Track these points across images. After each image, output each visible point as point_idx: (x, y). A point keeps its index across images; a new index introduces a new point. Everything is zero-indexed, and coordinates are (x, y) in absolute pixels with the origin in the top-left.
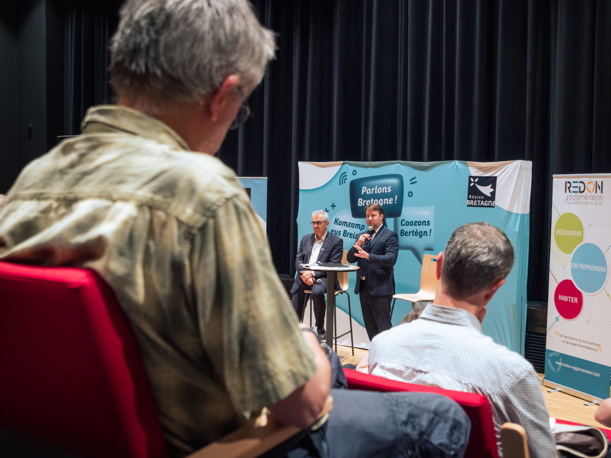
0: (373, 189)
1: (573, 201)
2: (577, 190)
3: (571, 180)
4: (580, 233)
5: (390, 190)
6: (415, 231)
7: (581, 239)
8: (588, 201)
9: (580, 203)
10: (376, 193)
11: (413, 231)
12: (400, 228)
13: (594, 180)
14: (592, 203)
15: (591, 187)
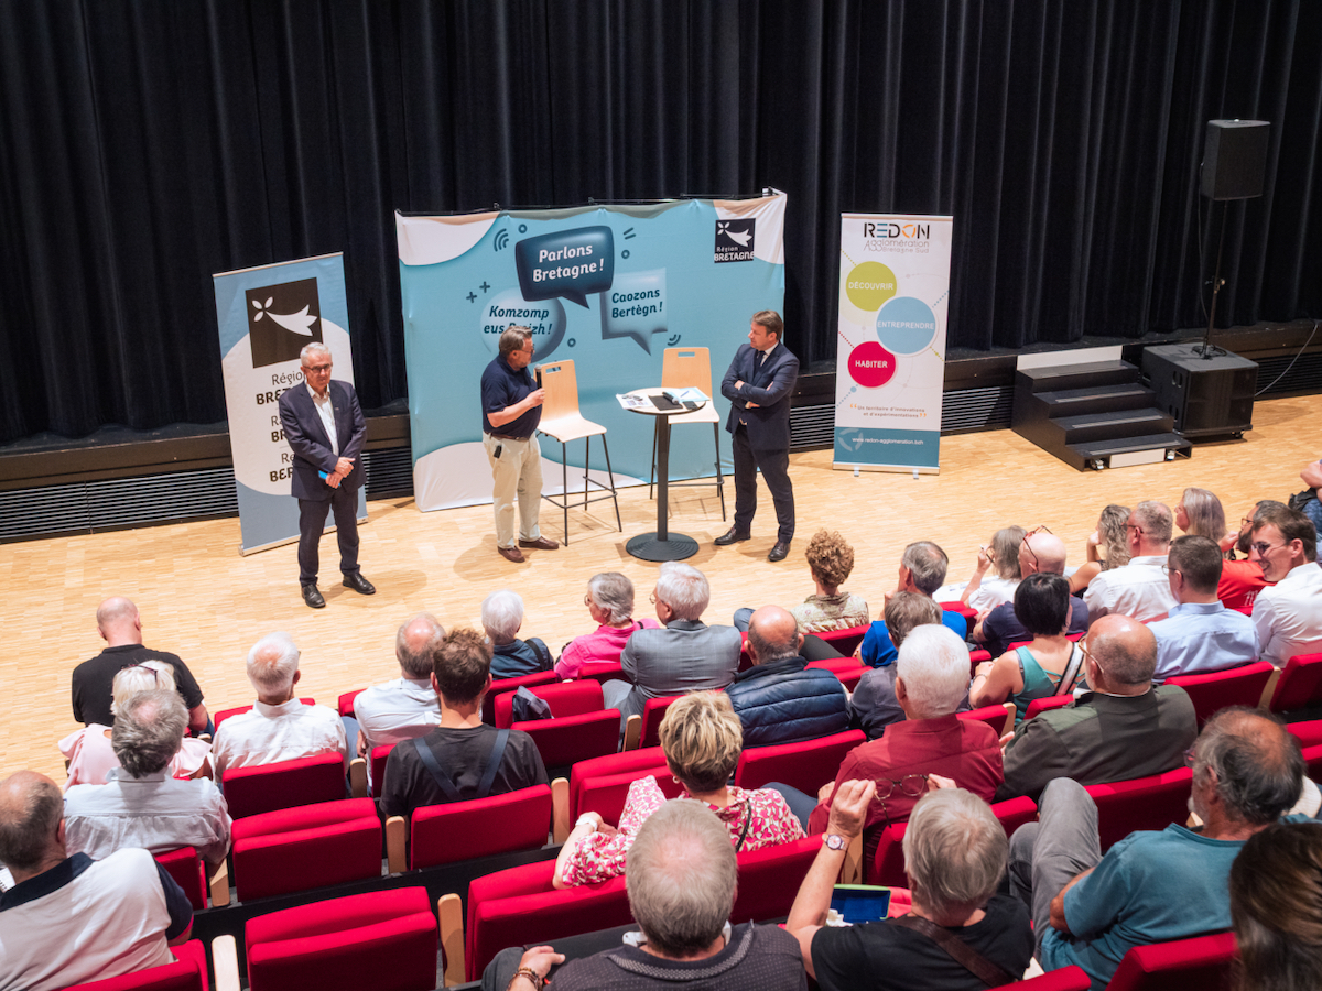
0: (559, 253)
1: (879, 248)
2: (887, 234)
3: (875, 222)
4: (890, 286)
5: (591, 251)
6: (636, 307)
7: (893, 292)
8: (905, 247)
9: (891, 250)
10: (565, 257)
11: (633, 309)
12: (612, 306)
13: (916, 223)
14: (911, 250)
15: (910, 231)
